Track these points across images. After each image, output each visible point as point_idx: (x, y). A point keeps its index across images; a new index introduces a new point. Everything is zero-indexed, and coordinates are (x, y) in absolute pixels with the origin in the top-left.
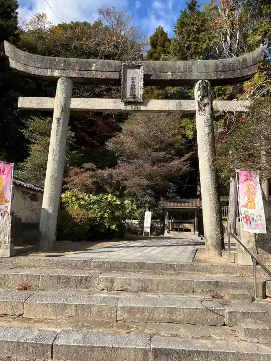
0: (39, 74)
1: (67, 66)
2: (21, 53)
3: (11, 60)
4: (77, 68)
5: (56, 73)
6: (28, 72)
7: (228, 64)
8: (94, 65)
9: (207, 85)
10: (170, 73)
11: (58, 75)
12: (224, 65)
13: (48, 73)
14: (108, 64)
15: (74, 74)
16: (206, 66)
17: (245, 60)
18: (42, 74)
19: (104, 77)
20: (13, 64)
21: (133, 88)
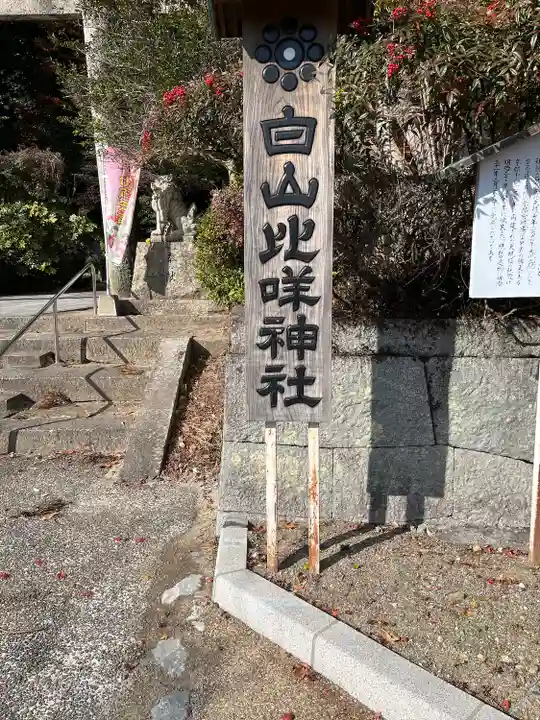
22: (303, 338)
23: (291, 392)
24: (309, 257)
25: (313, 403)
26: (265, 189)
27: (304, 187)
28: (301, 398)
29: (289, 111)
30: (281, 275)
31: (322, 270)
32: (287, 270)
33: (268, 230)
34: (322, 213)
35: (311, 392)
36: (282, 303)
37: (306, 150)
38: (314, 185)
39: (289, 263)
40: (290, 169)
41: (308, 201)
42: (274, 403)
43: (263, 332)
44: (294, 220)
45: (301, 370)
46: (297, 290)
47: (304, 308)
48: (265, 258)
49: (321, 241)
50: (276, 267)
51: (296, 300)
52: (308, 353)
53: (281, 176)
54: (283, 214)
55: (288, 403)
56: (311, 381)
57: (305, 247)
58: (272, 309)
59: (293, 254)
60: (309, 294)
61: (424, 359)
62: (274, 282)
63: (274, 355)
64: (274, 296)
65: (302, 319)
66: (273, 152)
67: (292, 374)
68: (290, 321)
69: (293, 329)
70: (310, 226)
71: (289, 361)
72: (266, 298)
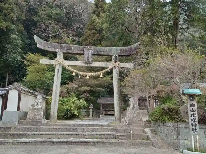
0: (50, 50)
1: (61, 47)
2: (41, 41)
3: (37, 44)
4: (66, 48)
5: (57, 50)
6: (45, 49)
7: (125, 49)
8: (73, 47)
9: (117, 57)
10: (103, 52)
11: (58, 51)
12: (123, 50)
13: (54, 50)
14: (79, 48)
15: (65, 51)
16: (117, 50)
17: (131, 48)
18: (51, 50)
19: (76, 53)
20: (38, 46)
21: (88, 57)
22: (195, 125)
23: (195, 131)
24: (196, 117)
25: (197, 132)
26: (191, 110)
27: (194, 110)
28: (196, 132)
29: (192, 103)
30: (193, 119)
31: (197, 118)
32: (193, 118)
33: (191, 114)
34: (196, 113)
35: (197, 131)
36: (193, 121)
37: (194, 107)
38: (195, 110)
39: (194, 118)
40: (193, 108)
41: (195, 112)
42: (193, 132)
43: (191, 125)
44: (194, 113)
45: (196, 129)
46: (194, 120)
47: (195, 122)
48: (191, 117)
49: (196, 115)
50: (192, 118)
51: (195, 121)
52: (196, 127)
53: (192, 109)
54: (192, 113)
55: (195, 132)
56: (197, 130)
57: (195, 116)
58: (192, 122)
59: (194, 117)
60: (196, 121)
61: (204, 129)
62: (192, 119)
63: (193, 127)
64: (192, 121)
65: (195, 123)
66: (191, 107)
67: (195, 129)
68: (194, 123)
69: (194, 124)
70: (195, 114)
71: (194, 127)
72: (191, 121)
